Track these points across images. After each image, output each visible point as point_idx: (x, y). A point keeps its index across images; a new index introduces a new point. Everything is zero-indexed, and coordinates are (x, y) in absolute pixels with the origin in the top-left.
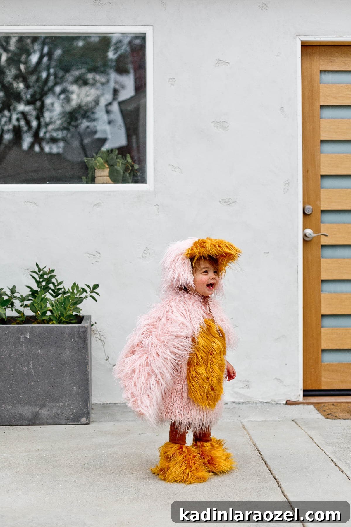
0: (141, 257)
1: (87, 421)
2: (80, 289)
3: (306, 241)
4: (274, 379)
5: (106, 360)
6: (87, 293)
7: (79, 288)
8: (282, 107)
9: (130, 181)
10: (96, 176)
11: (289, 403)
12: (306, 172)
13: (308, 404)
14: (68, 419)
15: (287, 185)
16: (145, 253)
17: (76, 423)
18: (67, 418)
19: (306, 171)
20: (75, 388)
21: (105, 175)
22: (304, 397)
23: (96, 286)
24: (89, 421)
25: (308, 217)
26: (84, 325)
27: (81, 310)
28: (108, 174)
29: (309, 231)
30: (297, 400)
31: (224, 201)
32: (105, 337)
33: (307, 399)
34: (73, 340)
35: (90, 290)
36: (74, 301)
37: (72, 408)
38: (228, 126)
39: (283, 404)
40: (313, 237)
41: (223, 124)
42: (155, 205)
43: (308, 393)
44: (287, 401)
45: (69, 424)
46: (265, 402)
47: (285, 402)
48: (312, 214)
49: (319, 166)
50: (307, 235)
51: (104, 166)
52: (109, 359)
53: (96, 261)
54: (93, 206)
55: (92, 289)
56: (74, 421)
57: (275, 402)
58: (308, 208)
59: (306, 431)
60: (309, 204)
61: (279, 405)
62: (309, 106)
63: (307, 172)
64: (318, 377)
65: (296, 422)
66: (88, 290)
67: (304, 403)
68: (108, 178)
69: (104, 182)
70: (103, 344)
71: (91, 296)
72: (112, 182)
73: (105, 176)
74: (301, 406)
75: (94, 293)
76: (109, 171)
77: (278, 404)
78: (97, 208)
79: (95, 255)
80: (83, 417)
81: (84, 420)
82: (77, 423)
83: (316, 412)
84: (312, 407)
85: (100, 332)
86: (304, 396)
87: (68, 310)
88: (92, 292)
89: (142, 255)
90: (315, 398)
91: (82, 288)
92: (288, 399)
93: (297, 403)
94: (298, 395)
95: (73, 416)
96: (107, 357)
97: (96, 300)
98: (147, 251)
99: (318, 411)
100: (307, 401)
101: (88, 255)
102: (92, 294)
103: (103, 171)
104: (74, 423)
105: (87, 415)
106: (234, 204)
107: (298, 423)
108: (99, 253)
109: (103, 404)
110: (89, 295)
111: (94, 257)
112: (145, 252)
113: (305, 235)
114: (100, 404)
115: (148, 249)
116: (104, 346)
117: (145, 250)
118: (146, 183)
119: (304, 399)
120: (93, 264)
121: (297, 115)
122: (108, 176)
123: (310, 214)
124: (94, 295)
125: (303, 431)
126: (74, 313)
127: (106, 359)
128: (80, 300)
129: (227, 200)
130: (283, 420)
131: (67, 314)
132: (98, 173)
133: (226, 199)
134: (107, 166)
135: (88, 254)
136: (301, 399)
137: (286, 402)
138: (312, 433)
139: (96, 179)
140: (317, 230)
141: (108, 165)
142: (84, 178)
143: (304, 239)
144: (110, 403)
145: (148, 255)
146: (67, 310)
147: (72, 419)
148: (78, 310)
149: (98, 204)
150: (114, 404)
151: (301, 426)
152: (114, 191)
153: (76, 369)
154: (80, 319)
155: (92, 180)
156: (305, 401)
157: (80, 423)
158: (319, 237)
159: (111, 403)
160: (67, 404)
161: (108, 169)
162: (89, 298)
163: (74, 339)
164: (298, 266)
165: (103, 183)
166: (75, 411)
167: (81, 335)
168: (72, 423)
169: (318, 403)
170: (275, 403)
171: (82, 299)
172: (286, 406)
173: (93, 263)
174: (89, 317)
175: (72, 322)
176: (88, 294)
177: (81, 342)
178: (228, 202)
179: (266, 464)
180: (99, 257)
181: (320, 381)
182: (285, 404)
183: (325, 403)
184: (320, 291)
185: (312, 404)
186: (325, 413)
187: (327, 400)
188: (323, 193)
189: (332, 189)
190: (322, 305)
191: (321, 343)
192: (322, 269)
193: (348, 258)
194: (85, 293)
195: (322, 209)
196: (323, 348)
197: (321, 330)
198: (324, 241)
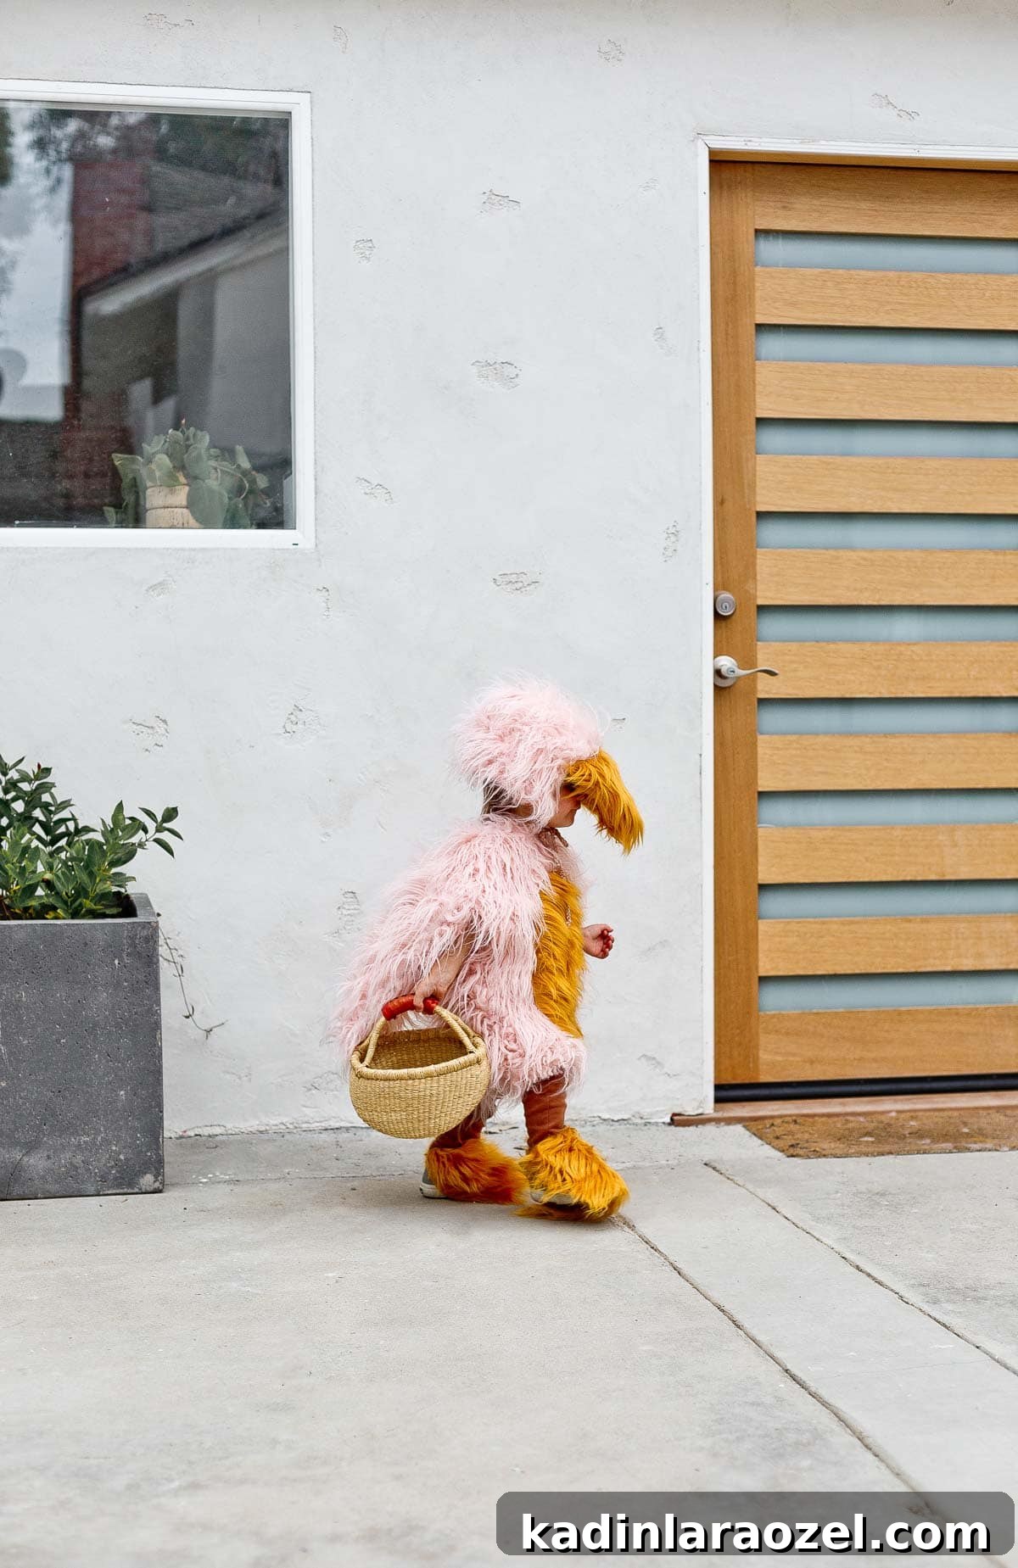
0: (281, 731)
1: (157, 1185)
2: (128, 822)
3: (723, 688)
4: (639, 1059)
5: (187, 1017)
6: (146, 831)
7: (124, 818)
8: (661, 328)
9: (247, 521)
10: (148, 506)
11: (677, 1120)
12: (719, 502)
13: (730, 1121)
14: (104, 1179)
15: (673, 538)
16: (292, 722)
17: (125, 1190)
18: (102, 1177)
19: (720, 500)
20: (122, 1093)
21: (178, 504)
22: (717, 1105)
23: (171, 814)
24: (162, 1183)
25: (723, 624)
26: (143, 921)
27: (132, 879)
28: (184, 503)
29: (726, 662)
30: (700, 1111)
31: (507, 579)
32: (180, 952)
33: (722, 1110)
34: (116, 962)
35: (155, 825)
36: (116, 853)
37: (114, 1148)
38: (517, 375)
39: (664, 1123)
40: (738, 678)
41: (501, 370)
42: (319, 590)
43: (726, 1093)
44: (674, 1115)
45: (106, 1192)
46: (616, 1119)
47: (668, 1120)
48: (734, 617)
49: (752, 487)
50: (724, 671)
51: (177, 480)
52: (196, 1016)
53: (156, 744)
54: (147, 590)
55: (159, 820)
56: (119, 1186)
57: (642, 1118)
58: (724, 601)
59: (751, 1190)
60: (726, 589)
61: (654, 1128)
62: (727, 324)
63: (724, 501)
64: (749, 1050)
65: (714, 1168)
66: (150, 824)
67: (717, 1121)
68: (186, 512)
69: (175, 523)
70: (180, 972)
71: (158, 841)
72: (197, 525)
73: (176, 507)
74: (710, 1129)
75: (166, 832)
76: (189, 495)
77: (649, 1123)
78: (159, 595)
79: (152, 728)
80: (145, 1173)
81: (148, 1180)
82: (130, 1191)
83: (756, 1141)
84: (739, 1128)
85: (168, 941)
86: (718, 1100)
87: (100, 880)
88: (159, 830)
89: (284, 727)
90: (744, 1107)
91: (132, 819)
92: (677, 1111)
93: (698, 1121)
94: (702, 1098)
95: (117, 1171)
96: (190, 1009)
97: (170, 851)
98: (296, 717)
99: (761, 1138)
100: (726, 1115)
101: (135, 726)
102: (158, 835)
103: (172, 492)
104: (122, 1191)
105: (157, 1166)
106: (533, 586)
107: (724, 1171)
108: (165, 721)
109: (177, 1138)
110: (152, 839)
111: (150, 731)
112: (293, 718)
113: (718, 673)
114: (171, 1138)
115: (301, 710)
116: (183, 980)
117: (292, 714)
118: (294, 529)
119: (715, 1110)
120: (147, 753)
121: (699, 349)
122: (187, 508)
123: (733, 614)
124: (166, 836)
125: (743, 1191)
126: (115, 889)
127: (186, 1014)
128: (131, 855)
129: (513, 578)
130: (678, 1165)
132: (154, 498)
133: (511, 574)
134: (182, 480)
135: (135, 723)
136: (709, 1108)
137: (672, 1119)
138: (771, 1194)
139: (150, 516)
140: (747, 660)
141: (186, 476)
142: (110, 512)
143: (716, 686)
144: (196, 1135)
145: (300, 726)
146: (98, 880)
147: (116, 1179)
148: (121, 879)
149: (161, 584)
150: (210, 1136)
151: (731, 1177)
152: (204, 550)
153: (126, 1041)
154: (126, 906)
155: (135, 518)
156: (719, 1115)
157: (136, 1190)
158: (752, 678)
159: (200, 1135)
160: (99, 1138)
161: (187, 488)
162: (152, 845)
163: (121, 960)
164: (701, 755)
165: (172, 527)
166: (122, 1157)
167: (139, 948)
168: (114, 1192)
169: (756, 1119)
170: (643, 1121)
171: (134, 847)
172: (673, 1127)
173: (147, 750)
174: (147, 903)
175: (108, 912)
176: (148, 836)
177: (139, 966)
178: (515, 582)
179: (679, 1273)
180: (164, 732)
181: (756, 1059)
182: (670, 1124)
183: (772, 1117)
184: (754, 820)
185: (739, 1120)
186: (781, 1143)
187: (777, 1110)
188: (764, 562)
189: (786, 550)
190: (761, 859)
191: (757, 959)
192: (760, 764)
193: (826, 733)
194: (141, 832)
195: (760, 602)
196: (762, 973)
197: (757, 924)
198: (767, 688)
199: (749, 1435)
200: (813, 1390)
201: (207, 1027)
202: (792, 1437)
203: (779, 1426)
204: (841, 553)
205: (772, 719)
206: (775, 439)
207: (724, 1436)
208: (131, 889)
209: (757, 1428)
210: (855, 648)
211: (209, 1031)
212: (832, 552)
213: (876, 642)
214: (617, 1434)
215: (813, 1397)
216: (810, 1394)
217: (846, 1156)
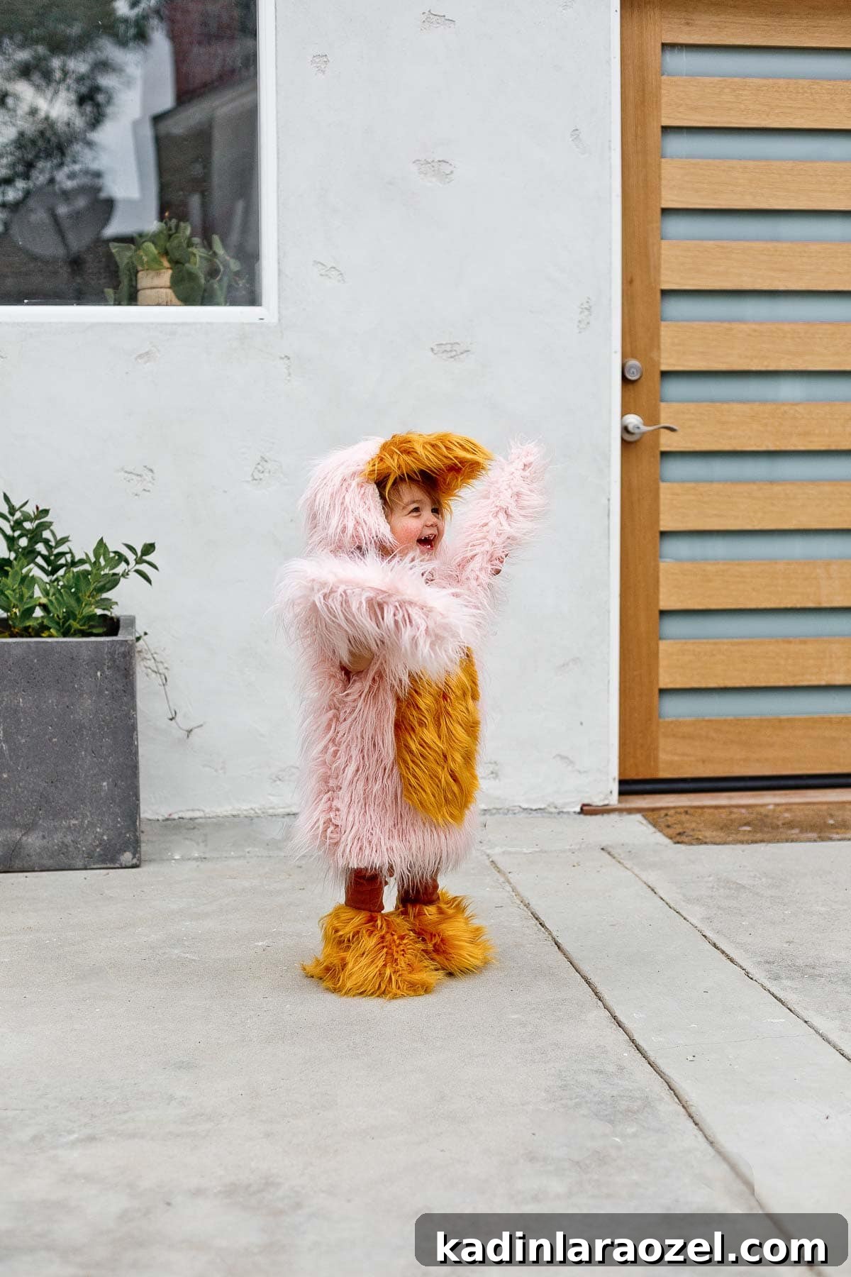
0: (250, 479)
1: (135, 861)
2: (112, 555)
3: (629, 442)
4: (554, 757)
5: (171, 719)
6: (127, 563)
7: (109, 552)
8: (577, 130)
9: (222, 299)
10: (139, 286)
11: (587, 810)
12: (628, 281)
13: (630, 811)
14: (90, 856)
15: (586, 313)
16: (259, 471)
17: (109, 865)
18: (88, 854)
19: (629, 279)
20: (105, 784)
21: (162, 285)
22: (621, 797)
23: (149, 548)
24: (139, 859)
25: (630, 387)
26: (124, 639)
27: (116, 603)
28: (168, 284)
29: (633, 420)
30: (606, 802)
31: (443, 348)
32: (166, 665)
33: (626, 801)
34: (99, 674)
35: (135, 557)
36: (100, 582)
37: (98, 830)
38: (452, 172)
39: (575, 812)
40: (644, 434)
41: (438, 168)
42: (281, 358)
43: (628, 787)
44: (584, 805)
45: (95, 867)
46: (534, 808)
47: (578, 809)
48: (641, 381)
49: (658, 269)
50: (630, 428)
51: (160, 264)
52: (178, 718)
53: (144, 490)
54: (136, 359)
55: (139, 554)
56: (104, 861)
57: (556, 808)
58: (631, 367)
59: (636, 872)
60: (634, 357)
61: (565, 816)
62: (637, 127)
63: (631, 282)
64: (651, 753)
65: (609, 853)
66: (131, 557)
67: (620, 811)
68: (170, 291)
69: (161, 301)
70: (164, 682)
71: (138, 572)
72: (179, 303)
73: (161, 288)
74: (614, 817)
75: (145, 564)
76: (172, 277)
77: (562, 812)
78: (146, 363)
79: (140, 476)
80: (125, 851)
81: (127, 857)
82: (112, 866)
83: (652, 829)
84: (639, 817)
85: (155, 656)
86: (622, 793)
87: (86, 605)
88: (139, 561)
89: (252, 474)
90: (645, 799)
91: (115, 552)
92: (586, 802)
93: (604, 810)
94: (608, 791)
95: (101, 849)
96: (174, 713)
97: (148, 580)
98: (263, 467)
99: (655, 826)
100: (628, 805)
101: (126, 475)
102: (139, 567)
103: (158, 274)
104: (105, 866)
105: (134, 845)
106: (465, 355)
107: (616, 855)
108: (151, 471)
109: (163, 821)
110: (133, 569)
111: (139, 478)
112: (260, 467)
113: (625, 429)
114: (158, 820)
115: (266, 461)
116: (166, 687)
117: (259, 464)
118: (261, 305)
119: (620, 801)
120: (136, 497)
121: (610, 148)
122: (170, 288)
123: (639, 379)
124: (144, 567)
125: (629, 873)
126: (99, 612)
127: (171, 717)
128: (113, 582)
129: (448, 347)
130: (579, 849)
131: (84, 614)
132: (144, 280)
133: (447, 344)
134: (166, 264)
135: (126, 472)
136: (614, 800)
137: (582, 809)
138: (652, 877)
139: (141, 295)
140: (651, 417)
141: (170, 261)
142: (109, 292)
143: (623, 441)
144: (180, 818)
145: (266, 474)
146: (83, 605)
147: (100, 855)
148: (108, 604)
149: (147, 353)
150: (191, 819)
151: (622, 861)
152: (183, 324)
153: (108, 740)
154: (112, 626)
155: (132, 298)
156: (620, 806)
157: (117, 865)
158: (655, 434)
159: (182, 818)
160: (86, 822)
161: (170, 272)
162: (133, 575)
163: (103, 672)
164: (609, 500)
165: (159, 305)
166: (105, 838)
167: (117, 663)
168: (99, 866)
169: (653, 810)
170: (556, 811)
171: (117, 577)
172: (582, 816)
173: (136, 495)
174: (131, 621)
175: (95, 631)
176: (130, 567)
177: (118, 678)
178: (451, 351)
179: (559, 948)
180: (151, 480)
181: (656, 759)
182: (579, 813)
183: (668, 808)
184: (658, 556)
185: (639, 810)
186: (670, 831)
187: (672, 802)
188: (667, 333)
189: (685, 323)
190: (662, 589)
191: (657, 674)
192: (662, 508)
193: (719, 481)
194: (123, 565)
195: (664, 368)
196: (662, 686)
197: (658, 645)
198: (668, 442)
199: (586, 1102)
200: (652, 1059)
201: (189, 728)
202: (623, 1104)
203: (615, 1093)
204: (735, 325)
205: (675, 469)
206: (676, 226)
207: (563, 1102)
208: (116, 612)
209: (595, 1095)
210: (746, 408)
211: (190, 732)
212: (726, 325)
213: (764, 402)
214: (470, 1097)
215: (652, 1066)
216: (649, 1063)
217: (725, 843)
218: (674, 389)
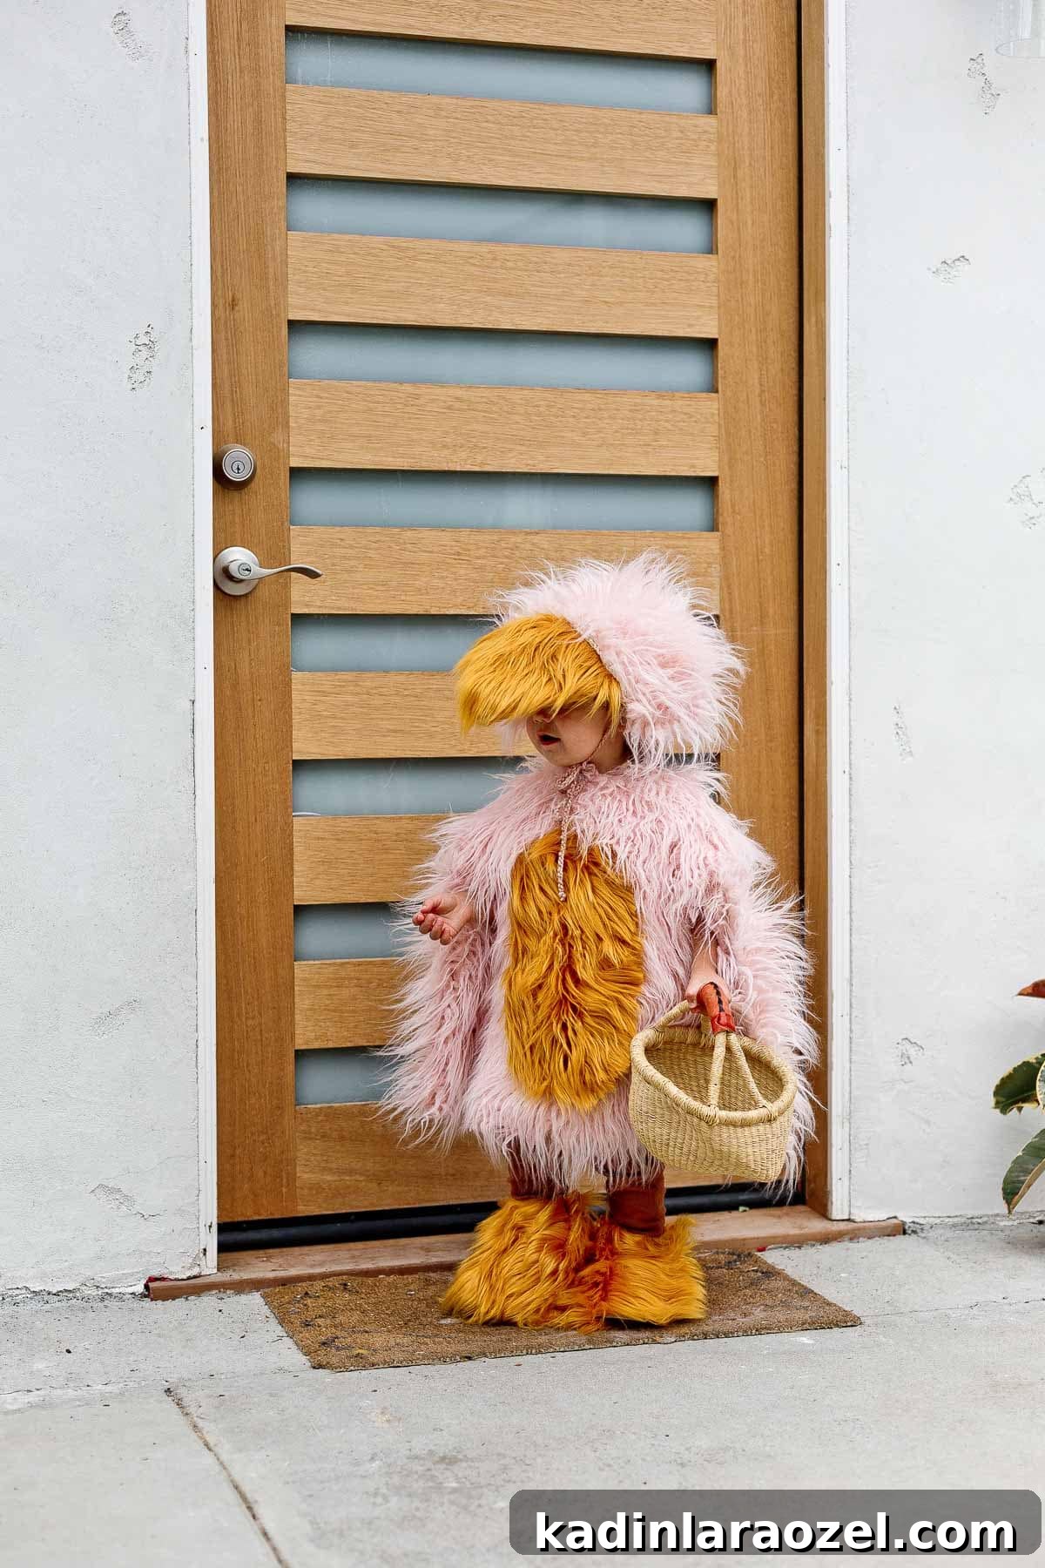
3: (228, 596)
4: (92, 1191)
8: (123, 14)
11: (158, 1290)
12: (226, 304)
13: (241, 1287)
15: (145, 353)
22: (224, 1255)
25: (235, 495)
29: (238, 556)
30: (194, 1271)
33: (232, 1267)
39: (132, 1295)
40: (259, 581)
43: (237, 1236)
44: (152, 1279)
46: (54, 1289)
47: (140, 1288)
48: (253, 485)
49: (282, 282)
50: (233, 569)
57: (97, 1287)
58: (234, 457)
59: (224, 1457)
60: (240, 441)
61: (114, 1305)
62: (239, 23)
63: (233, 304)
64: (283, 1168)
65: (178, 1403)
67: (221, 1287)
74: (209, 1301)
77: (110, 1295)
83: (272, 1330)
84: (255, 1299)
86: (224, 1249)
90: (269, 1258)
92: (155, 1273)
93: (192, 1288)
94: (197, 1250)
99: (281, 1323)
100: (235, 1275)
107: (192, 1410)
113: (224, 575)
119: (220, 1267)
121: (185, 51)
123: (249, 479)
125: (209, 1459)
130: (121, 1393)
136: (209, 1265)
137: (146, 1287)
138: (249, 1473)
140: (273, 550)
143: (218, 592)
151: (200, 1423)
156: (225, 1276)
158: (280, 581)
164: (192, 701)
169: (284, 1282)
170: (97, 1293)
172: (147, 1303)
181: (292, 1178)
182: (143, 1296)
183: (311, 1278)
184: (289, 806)
185: (256, 1285)
186: (308, 1335)
187: (321, 1264)
188: (300, 398)
189: (335, 383)
190: (296, 867)
191: (292, 1023)
192: (296, 718)
193: (400, 670)
195: (295, 463)
196: (300, 1044)
197: (292, 968)
198: (305, 598)
204: (423, 390)
205: (318, 646)
206: (316, 207)
210: (446, 538)
212: (408, 388)
213: (479, 528)
217: (409, 1362)
218: (316, 501)
